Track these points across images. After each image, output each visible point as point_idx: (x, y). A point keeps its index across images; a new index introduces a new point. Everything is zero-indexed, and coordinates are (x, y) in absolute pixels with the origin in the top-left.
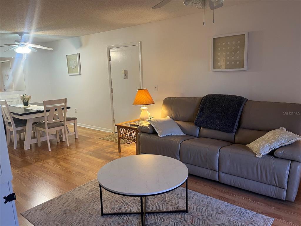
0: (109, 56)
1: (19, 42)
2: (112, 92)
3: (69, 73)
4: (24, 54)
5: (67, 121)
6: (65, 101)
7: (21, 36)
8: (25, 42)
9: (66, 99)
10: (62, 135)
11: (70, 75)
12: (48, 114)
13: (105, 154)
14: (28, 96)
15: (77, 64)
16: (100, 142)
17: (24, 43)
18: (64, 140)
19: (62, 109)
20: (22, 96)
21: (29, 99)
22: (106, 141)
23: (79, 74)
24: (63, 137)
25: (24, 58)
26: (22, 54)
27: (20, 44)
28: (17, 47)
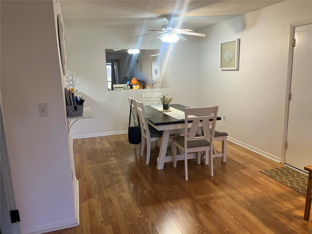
0: (294, 39)
1: (165, 28)
2: (290, 99)
3: (221, 68)
4: (171, 43)
5: (214, 137)
6: (216, 109)
7: (169, 20)
8: (173, 27)
9: (218, 107)
10: (204, 156)
11: (222, 70)
12: (190, 125)
13: (276, 215)
14: (169, 98)
15: (235, 55)
16: (262, 179)
17: (171, 29)
18: (207, 163)
19: (209, 121)
20: (163, 96)
21: (170, 101)
22: (272, 180)
23: (235, 69)
24: (205, 159)
25: (171, 49)
26: (169, 43)
27: (167, 30)
28: (164, 34)
